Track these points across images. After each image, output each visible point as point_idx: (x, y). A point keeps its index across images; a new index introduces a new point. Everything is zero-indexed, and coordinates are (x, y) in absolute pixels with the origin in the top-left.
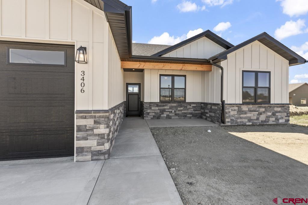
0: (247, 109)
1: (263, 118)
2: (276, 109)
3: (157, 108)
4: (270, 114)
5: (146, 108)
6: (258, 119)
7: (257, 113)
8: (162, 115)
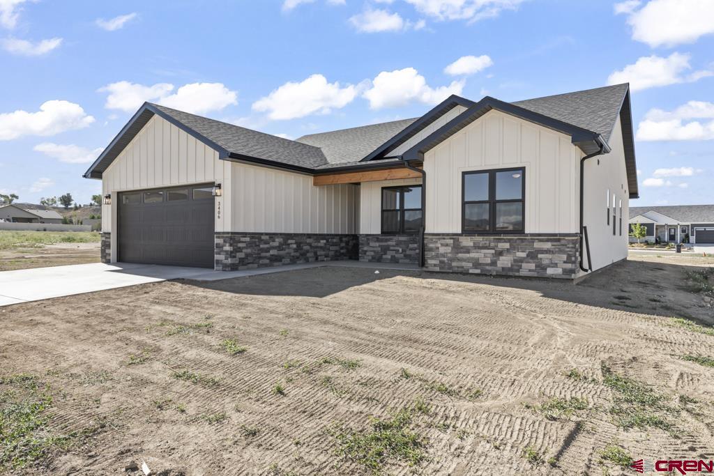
0: (472, 244)
1: (505, 261)
2: (537, 245)
3: (377, 244)
4: (523, 255)
5: (362, 244)
6: (494, 263)
7: (493, 251)
8: (384, 257)
